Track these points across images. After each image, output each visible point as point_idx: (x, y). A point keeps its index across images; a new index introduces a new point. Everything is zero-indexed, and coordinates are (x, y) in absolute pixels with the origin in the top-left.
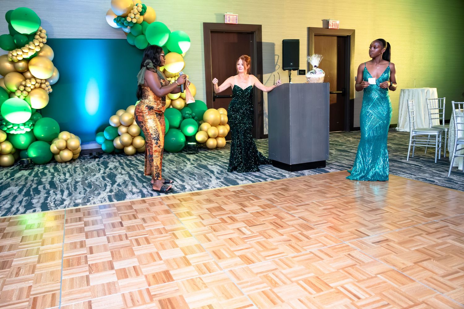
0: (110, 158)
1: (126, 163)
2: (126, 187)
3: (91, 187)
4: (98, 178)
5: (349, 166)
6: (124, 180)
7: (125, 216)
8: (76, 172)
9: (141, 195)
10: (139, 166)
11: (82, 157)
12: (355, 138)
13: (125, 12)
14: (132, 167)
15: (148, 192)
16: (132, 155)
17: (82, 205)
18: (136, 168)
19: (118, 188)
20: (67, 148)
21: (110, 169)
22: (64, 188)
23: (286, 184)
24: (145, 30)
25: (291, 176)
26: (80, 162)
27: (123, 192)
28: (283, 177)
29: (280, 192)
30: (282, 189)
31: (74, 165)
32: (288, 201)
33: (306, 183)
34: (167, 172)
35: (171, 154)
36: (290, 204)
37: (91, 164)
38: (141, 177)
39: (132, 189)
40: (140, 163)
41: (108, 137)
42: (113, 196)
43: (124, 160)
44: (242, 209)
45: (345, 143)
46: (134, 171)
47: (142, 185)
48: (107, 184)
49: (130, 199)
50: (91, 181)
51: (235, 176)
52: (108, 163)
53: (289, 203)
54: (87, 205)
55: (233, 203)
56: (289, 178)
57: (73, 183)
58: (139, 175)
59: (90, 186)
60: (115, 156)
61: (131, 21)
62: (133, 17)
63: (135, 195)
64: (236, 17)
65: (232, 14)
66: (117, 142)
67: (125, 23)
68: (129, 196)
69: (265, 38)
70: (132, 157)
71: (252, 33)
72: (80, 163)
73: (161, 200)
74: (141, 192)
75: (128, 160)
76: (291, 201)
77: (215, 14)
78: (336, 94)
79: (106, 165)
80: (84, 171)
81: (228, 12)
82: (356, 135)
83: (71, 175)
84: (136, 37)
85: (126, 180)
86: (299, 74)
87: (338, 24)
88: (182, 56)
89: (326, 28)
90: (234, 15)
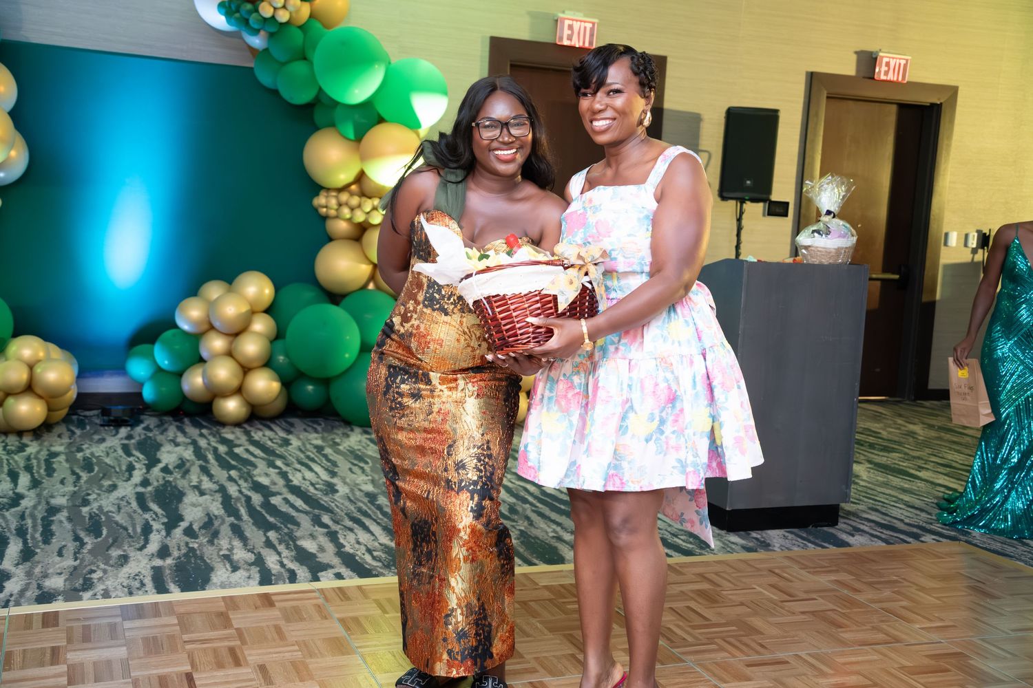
0: (166, 430)
1: (215, 450)
2: (211, 542)
3: (98, 534)
4: (122, 499)
5: (915, 530)
6: (208, 514)
7: (205, 649)
8: (54, 470)
9: (257, 577)
10: (255, 466)
11: (75, 417)
12: (931, 427)
14: (233, 467)
15: (283, 565)
16: (238, 424)
17: (67, 600)
18: (248, 473)
19: (187, 544)
20: (29, 388)
21: (166, 470)
22: (9, 530)
23: (713, 577)
24: (314, 47)
25: (727, 548)
26: (67, 434)
27: (202, 558)
28: (702, 548)
29: (693, 604)
30: (701, 593)
31: (46, 444)
32: (719, 641)
33: (774, 580)
34: (342, 497)
35: (358, 430)
36: (726, 654)
37: (103, 446)
38: (262, 506)
39: (231, 550)
40: (262, 454)
41: (166, 362)
42: (168, 572)
43: (212, 439)
44: (573, 656)
45: (900, 444)
46: (241, 482)
47: (264, 539)
48: (152, 523)
49: (223, 586)
50: (100, 508)
51: (554, 531)
52: (158, 446)
53: (722, 649)
54: (80, 599)
55: (546, 631)
56: (722, 557)
57: (40, 513)
58: (257, 499)
59: (94, 527)
60: (181, 421)
61: (273, 17)
62: (280, 5)
63: (241, 574)
64: (592, 30)
65: (579, 16)
66: (195, 381)
67: (253, 19)
68: (221, 573)
69: (675, 98)
70: (238, 431)
72: (66, 440)
73: (321, 601)
74: (259, 561)
75: (224, 441)
76: (729, 643)
77: (529, 13)
78: (878, 283)
79: (150, 450)
80: (78, 471)
81: (570, 9)
82: (937, 416)
83: (35, 484)
84: (284, 64)
85: (214, 515)
86: (769, 214)
87: (905, 65)
88: (418, 135)
89: (864, 77)
90: (585, 22)
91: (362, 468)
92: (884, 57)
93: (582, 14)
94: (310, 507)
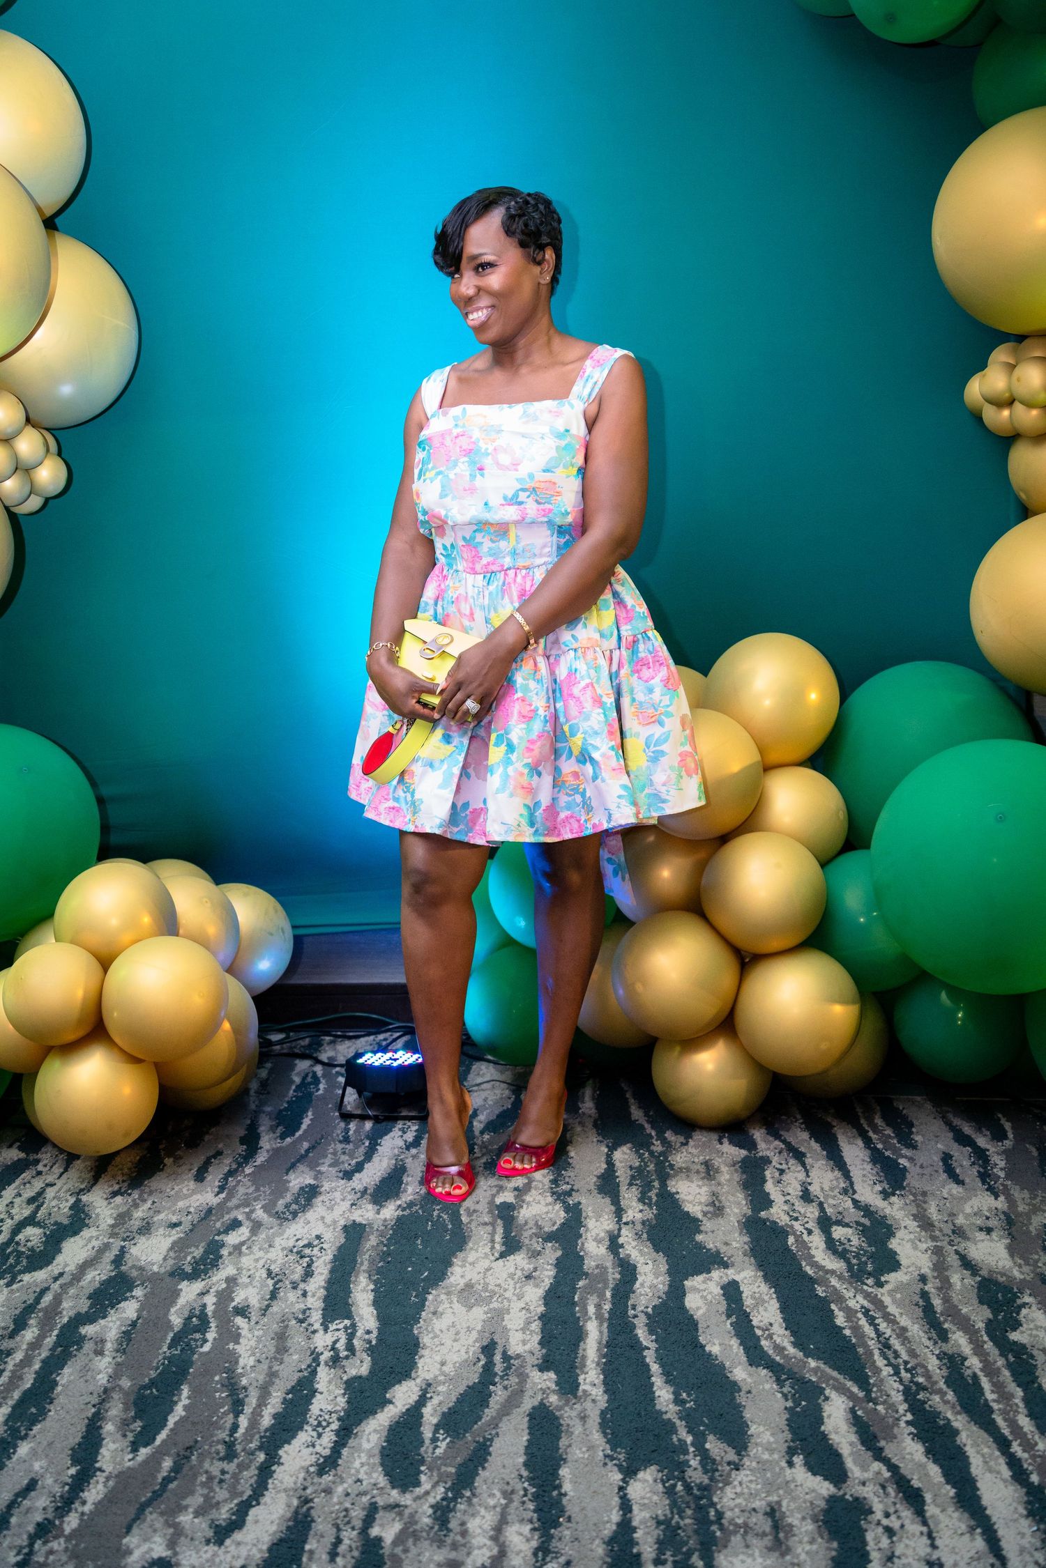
85: (504, 1353)
91: (981, 1156)
94: (795, 1345)
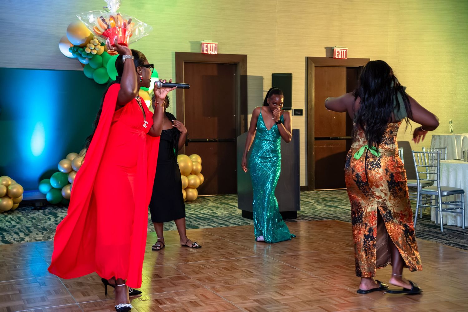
0: (57, 210)
3: (46, 231)
4: (50, 224)
8: (22, 220)
13: (84, 43)
20: (7, 195)
22: (17, 231)
24: (107, 63)
26: (20, 212)
31: (14, 215)
37: (36, 214)
41: (55, 185)
50: (44, 226)
52: (57, 213)
57: (24, 228)
59: (44, 229)
60: (62, 207)
61: (91, 53)
62: (93, 48)
64: (216, 47)
65: (210, 42)
66: (67, 191)
67: (83, 54)
69: (252, 71)
71: (236, 65)
72: (21, 214)
77: (190, 42)
78: (345, 141)
79: (54, 215)
80: (30, 220)
81: (206, 39)
83: (18, 223)
84: (95, 69)
86: (294, 115)
87: (346, 52)
88: (148, 93)
89: (329, 58)
90: (212, 44)
92: (337, 49)
93: (211, 41)
